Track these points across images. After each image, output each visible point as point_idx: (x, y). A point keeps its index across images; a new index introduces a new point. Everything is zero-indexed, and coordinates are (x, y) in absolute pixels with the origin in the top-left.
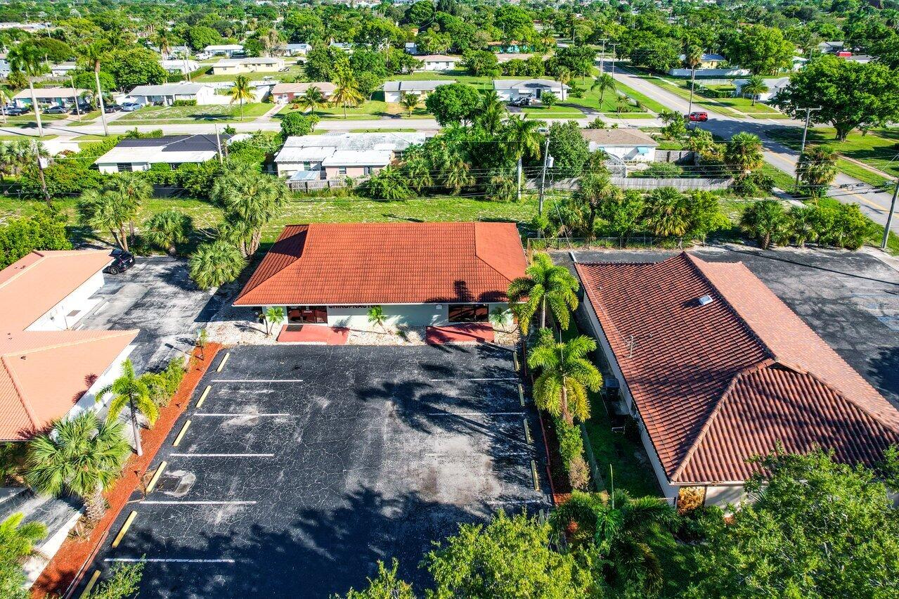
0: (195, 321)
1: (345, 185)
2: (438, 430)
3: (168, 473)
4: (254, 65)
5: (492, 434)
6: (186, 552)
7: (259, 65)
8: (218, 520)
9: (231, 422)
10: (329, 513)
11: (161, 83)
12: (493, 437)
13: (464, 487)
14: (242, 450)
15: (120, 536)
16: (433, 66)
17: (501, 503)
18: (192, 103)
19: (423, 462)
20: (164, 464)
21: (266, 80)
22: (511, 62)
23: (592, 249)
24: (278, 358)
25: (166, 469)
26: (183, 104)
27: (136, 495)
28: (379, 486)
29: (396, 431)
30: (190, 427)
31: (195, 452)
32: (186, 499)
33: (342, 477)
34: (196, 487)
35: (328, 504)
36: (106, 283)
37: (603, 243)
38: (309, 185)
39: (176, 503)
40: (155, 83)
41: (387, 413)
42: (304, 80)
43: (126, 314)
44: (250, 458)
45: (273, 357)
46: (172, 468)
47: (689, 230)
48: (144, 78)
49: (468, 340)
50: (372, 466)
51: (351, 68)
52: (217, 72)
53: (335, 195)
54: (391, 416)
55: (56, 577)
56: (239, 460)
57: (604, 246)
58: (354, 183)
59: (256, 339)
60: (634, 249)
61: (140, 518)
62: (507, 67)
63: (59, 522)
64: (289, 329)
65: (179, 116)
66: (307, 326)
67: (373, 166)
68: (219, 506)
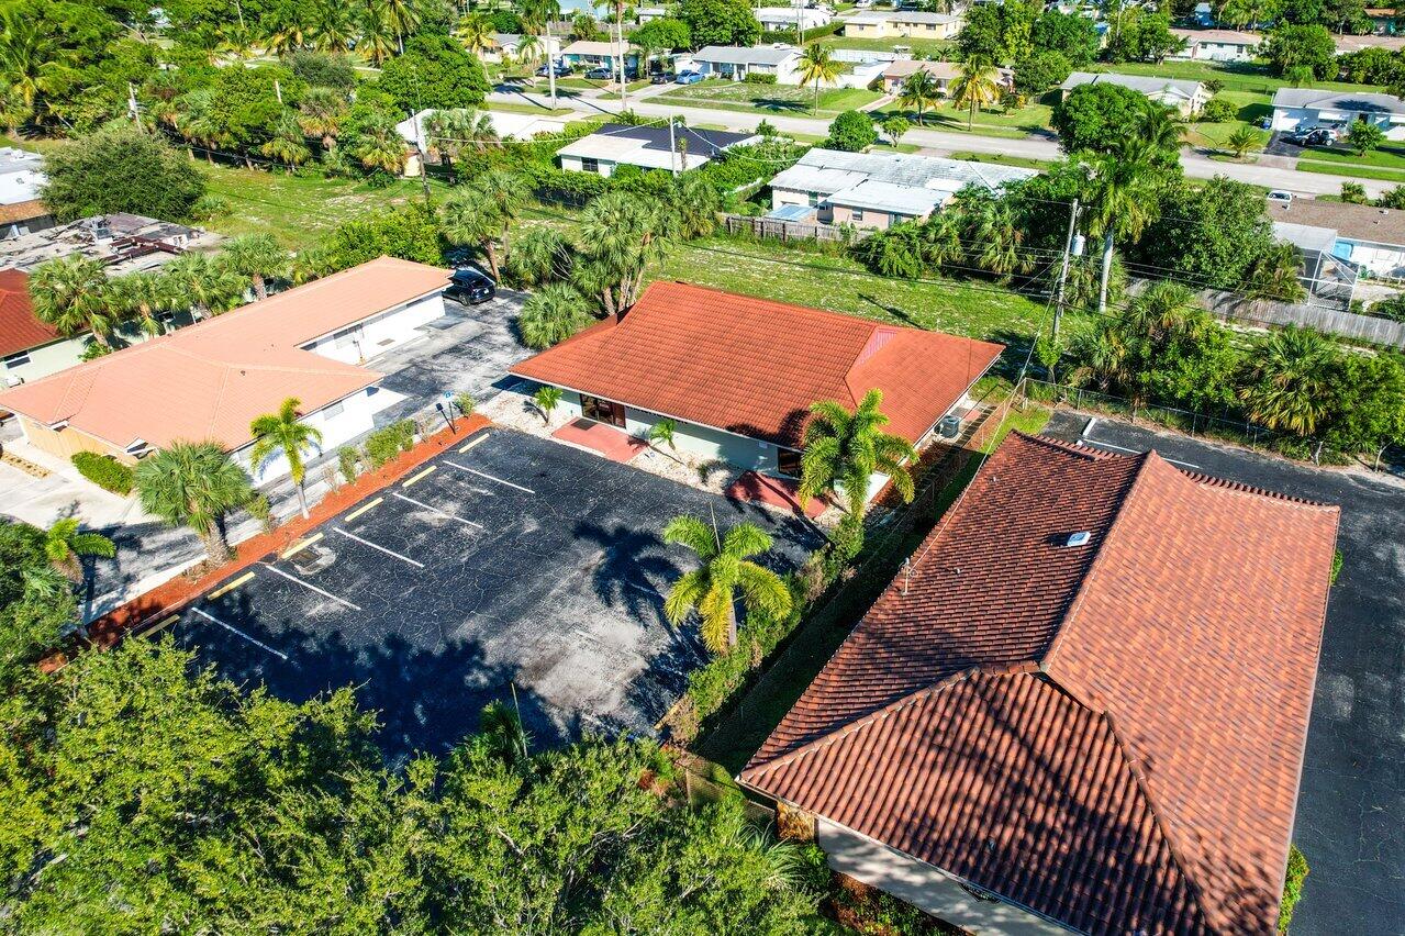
0: (493, 385)
1: (839, 238)
2: (621, 607)
3: (315, 547)
4: (908, 24)
5: (679, 639)
6: (260, 632)
7: (915, 25)
8: (313, 612)
9: (419, 515)
10: (414, 651)
11: (752, 43)
12: (677, 642)
13: (576, 684)
14: (399, 548)
15: (225, 589)
16: (1212, 50)
17: (598, 723)
18: (770, 80)
19: (563, 639)
20: (320, 536)
21: (896, 52)
22: (1360, 55)
23: (1138, 421)
24: (535, 456)
25: (317, 542)
26: (756, 79)
27: (270, 558)
28: (491, 645)
29: (574, 590)
30: (379, 505)
31: (359, 535)
32: (306, 579)
33: (462, 618)
34: (326, 571)
35: (421, 640)
36: (447, 314)
37: (1162, 416)
38: (788, 229)
39: (295, 579)
40: (742, 44)
41: (585, 565)
42: (954, 58)
43: (435, 357)
44: (400, 561)
45: (530, 454)
46: (322, 543)
47: (1322, 428)
48: (727, 34)
49: (783, 506)
50: (505, 620)
51: (1030, 41)
52: (850, 32)
53: (821, 251)
54: (587, 569)
55: (145, 605)
56: (388, 557)
57: (1163, 424)
58: (852, 237)
59: (533, 427)
60: (1220, 442)
61: (253, 581)
62: (1348, 63)
63: (189, 556)
64: (579, 424)
65: (739, 98)
66: (602, 427)
67: (902, 215)
68: (326, 599)
